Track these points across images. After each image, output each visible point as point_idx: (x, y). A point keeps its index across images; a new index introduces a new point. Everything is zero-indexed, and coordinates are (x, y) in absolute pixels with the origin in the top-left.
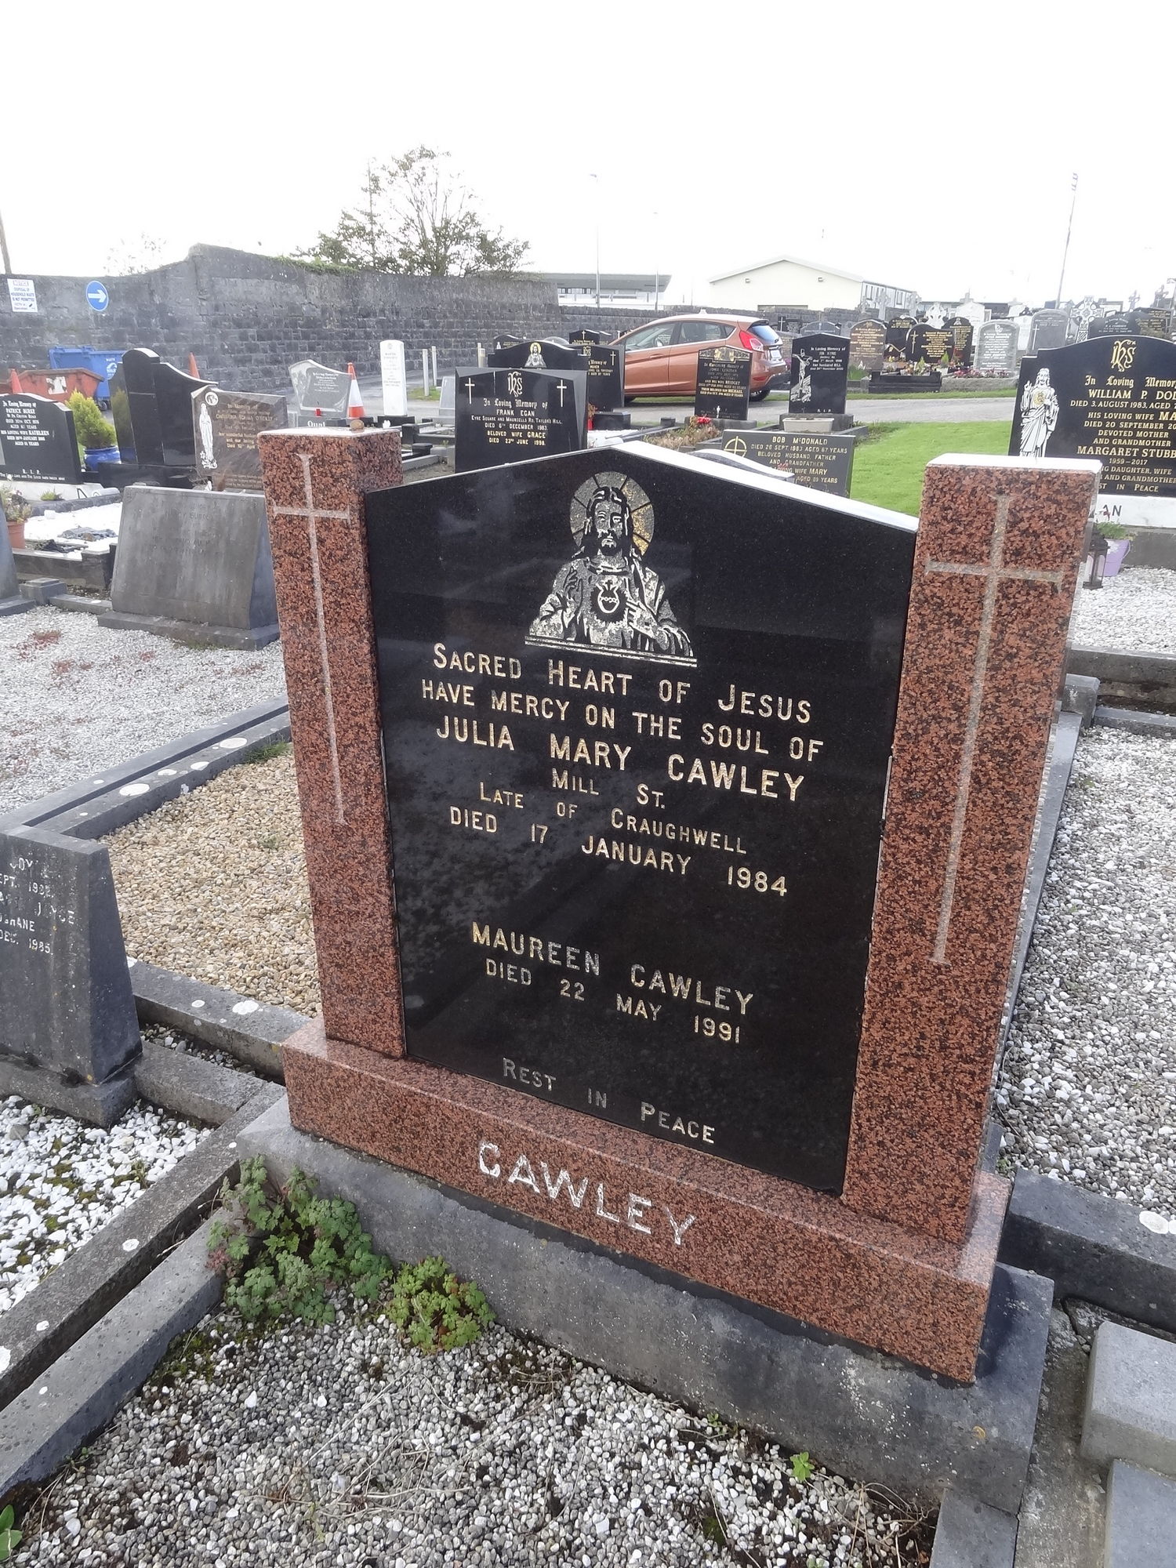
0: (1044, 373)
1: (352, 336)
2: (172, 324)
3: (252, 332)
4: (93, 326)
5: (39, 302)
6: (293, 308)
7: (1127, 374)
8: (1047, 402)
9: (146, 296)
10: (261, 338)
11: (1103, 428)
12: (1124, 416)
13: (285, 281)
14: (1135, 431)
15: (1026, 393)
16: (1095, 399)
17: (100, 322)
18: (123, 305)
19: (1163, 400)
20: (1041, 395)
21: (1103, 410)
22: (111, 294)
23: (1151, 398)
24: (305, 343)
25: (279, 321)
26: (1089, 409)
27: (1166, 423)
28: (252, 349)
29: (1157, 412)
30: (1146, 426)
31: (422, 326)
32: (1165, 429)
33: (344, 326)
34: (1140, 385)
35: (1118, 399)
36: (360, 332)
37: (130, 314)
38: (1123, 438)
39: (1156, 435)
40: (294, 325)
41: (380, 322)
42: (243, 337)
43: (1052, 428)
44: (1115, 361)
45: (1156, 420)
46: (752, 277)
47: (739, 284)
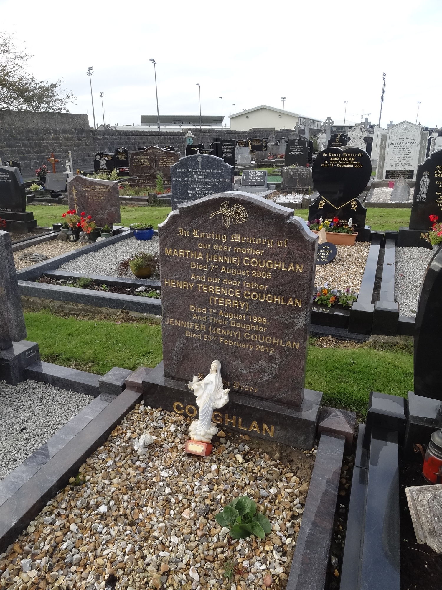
46: (249, 116)
47: (244, 119)
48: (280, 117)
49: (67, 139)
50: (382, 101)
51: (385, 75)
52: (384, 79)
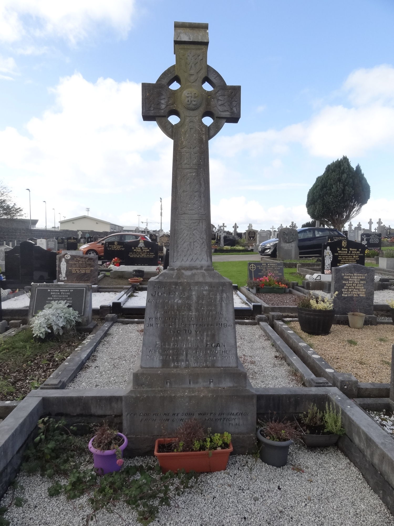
0: (328, 247)
7: (345, 248)
8: (330, 254)
11: (342, 259)
12: (346, 257)
14: (349, 260)
15: (325, 252)
16: (340, 253)
19: (354, 253)
20: (328, 252)
21: (342, 256)
23: (351, 253)
26: (339, 255)
27: (355, 258)
29: (353, 256)
30: (351, 259)
32: (355, 260)
34: (349, 250)
35: (345, 253)
38: (347, 262)
39: (353, 261)
43: (331, 260)
44: (343, 245)
45: (353, 258)
46: (74, 222)
47: (70, 224)
48: (97, 223)
49: (24, 233)
50: (161, 215)
51: (161, 199)
52: (161, 201)
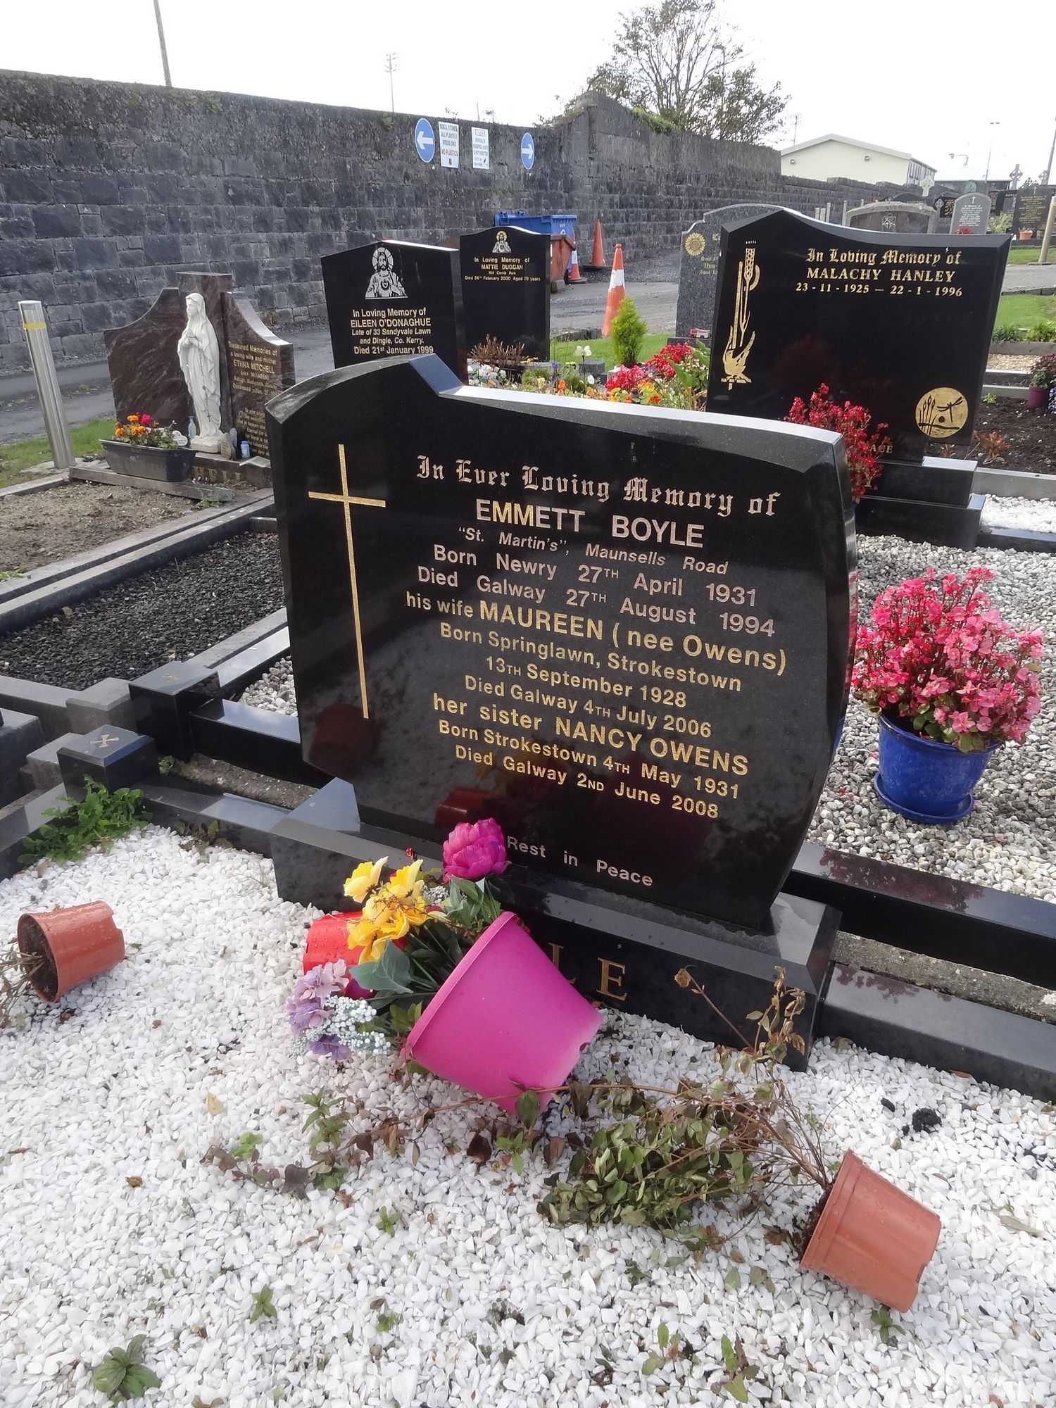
1: (672, 206)
2: (570, 187)
3: (617, 197)
4: (522, 187)
5: (491, 157)
6: (641, 173)
9: (557, 154)
10: (622, 206)
13: (640, 139)
17: (530, 182)
18: (543, 162)
22: (536, 148)
24: (644, 212)
25: (633, 186)
28: (615, 219)
31: (710, 195)
33: (668, 193)
36: (676, 202)
37: (546, 175)
40: (640, 191)
41: (688, 189)
42: (611, 206)
46: (795, 157)
48: (867, 159)
